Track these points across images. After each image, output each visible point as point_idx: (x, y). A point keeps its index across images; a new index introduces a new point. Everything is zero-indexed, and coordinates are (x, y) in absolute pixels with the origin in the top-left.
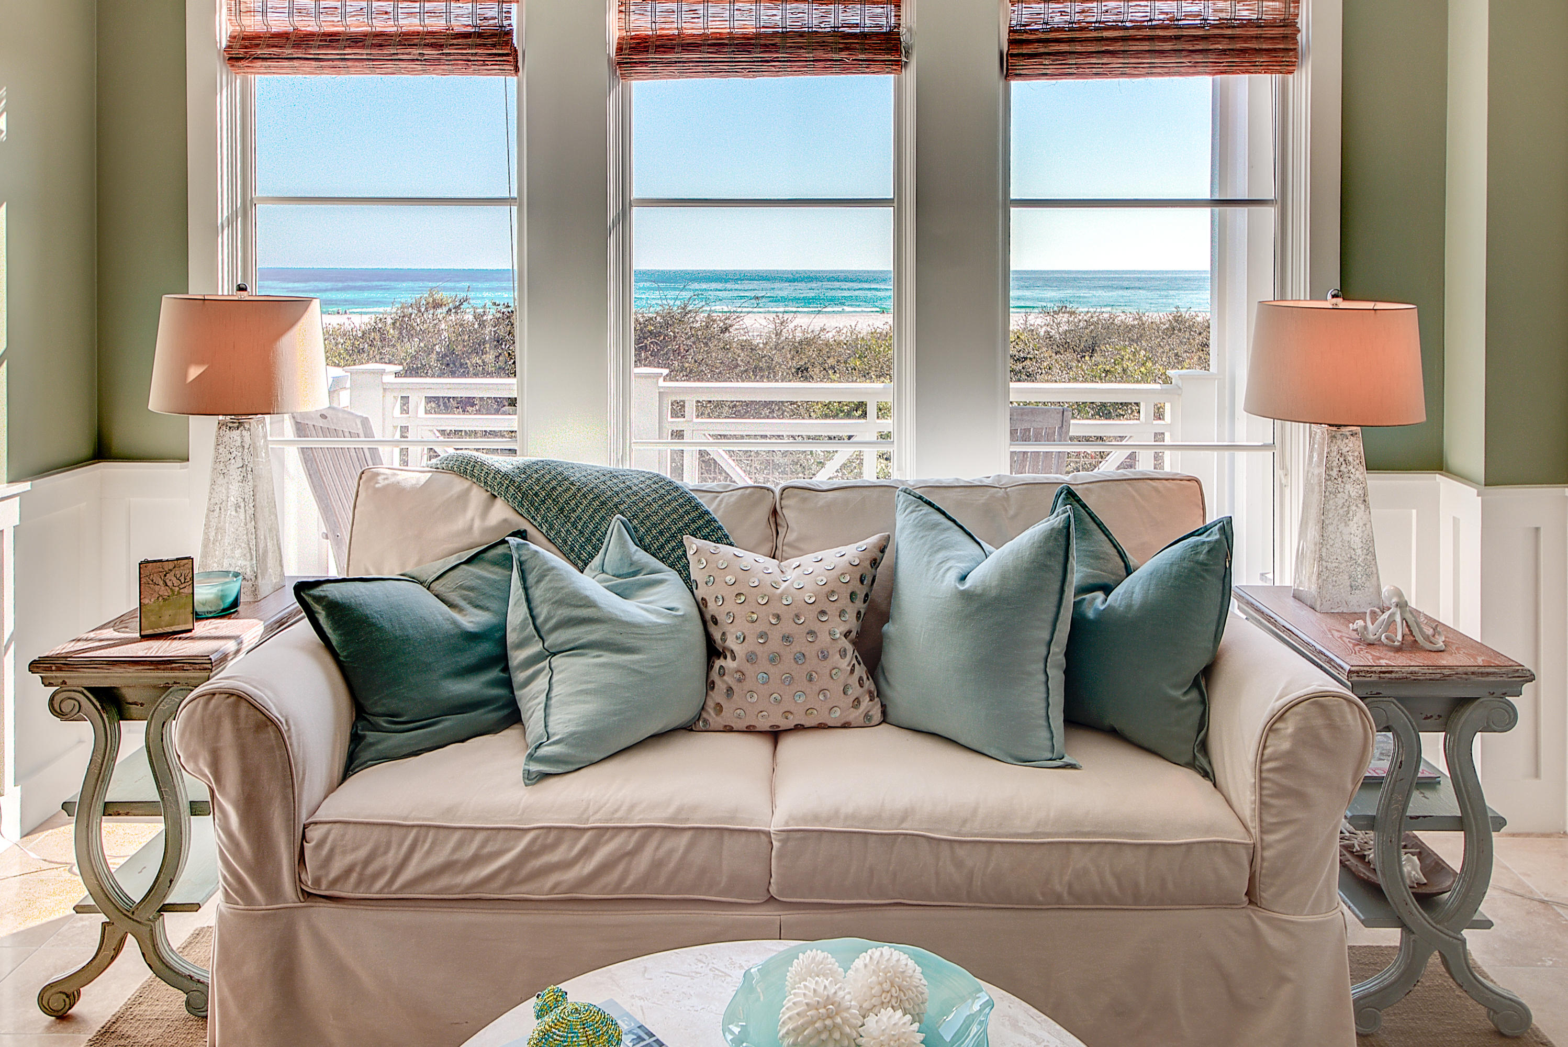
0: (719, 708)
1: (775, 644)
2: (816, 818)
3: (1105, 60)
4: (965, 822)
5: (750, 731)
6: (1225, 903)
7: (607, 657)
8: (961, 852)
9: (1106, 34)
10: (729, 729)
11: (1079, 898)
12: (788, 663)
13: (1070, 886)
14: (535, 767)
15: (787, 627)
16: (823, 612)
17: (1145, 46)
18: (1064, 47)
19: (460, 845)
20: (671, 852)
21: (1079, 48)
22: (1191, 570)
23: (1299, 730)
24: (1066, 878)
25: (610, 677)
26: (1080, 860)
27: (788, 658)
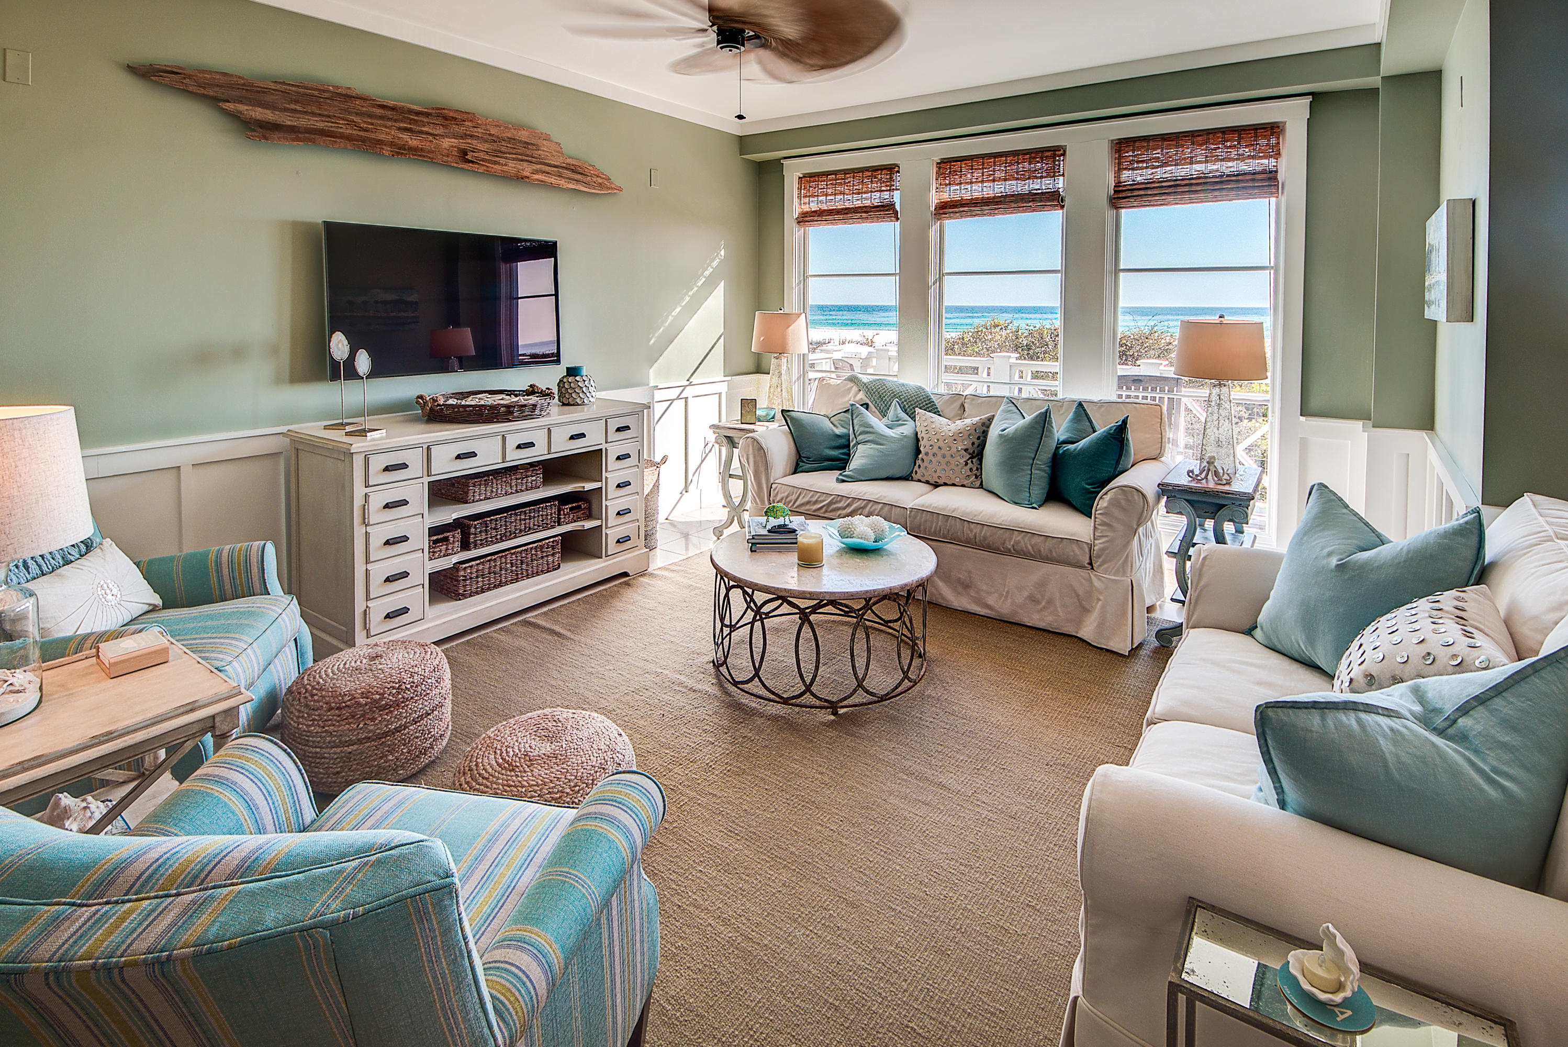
0: (916, 472)
1: (935, 449)
2: (923, 506)
3: (1163, 198)
4: (975, 516)
5: (927, 482)
6: (1082, 567)
7: (873, 446)
8: (972, 526)
9: (1164, 184)
10: (919, 481)
11: (1018, 552)
12: (939, 458)
13: (1013, 546)
14: (840, 477)
15: (941, 444)
16: (955, 440)
17: (1186, 189)
18: (1142, 192)
19: (812, 497)
20: (875, 509)
21: (1150, 192)
22: (1106, 436)
23: (1111, 499)
24: (1012, 543)
25: (872, 452)
26: (1017, 537)
27: (939, 455)
